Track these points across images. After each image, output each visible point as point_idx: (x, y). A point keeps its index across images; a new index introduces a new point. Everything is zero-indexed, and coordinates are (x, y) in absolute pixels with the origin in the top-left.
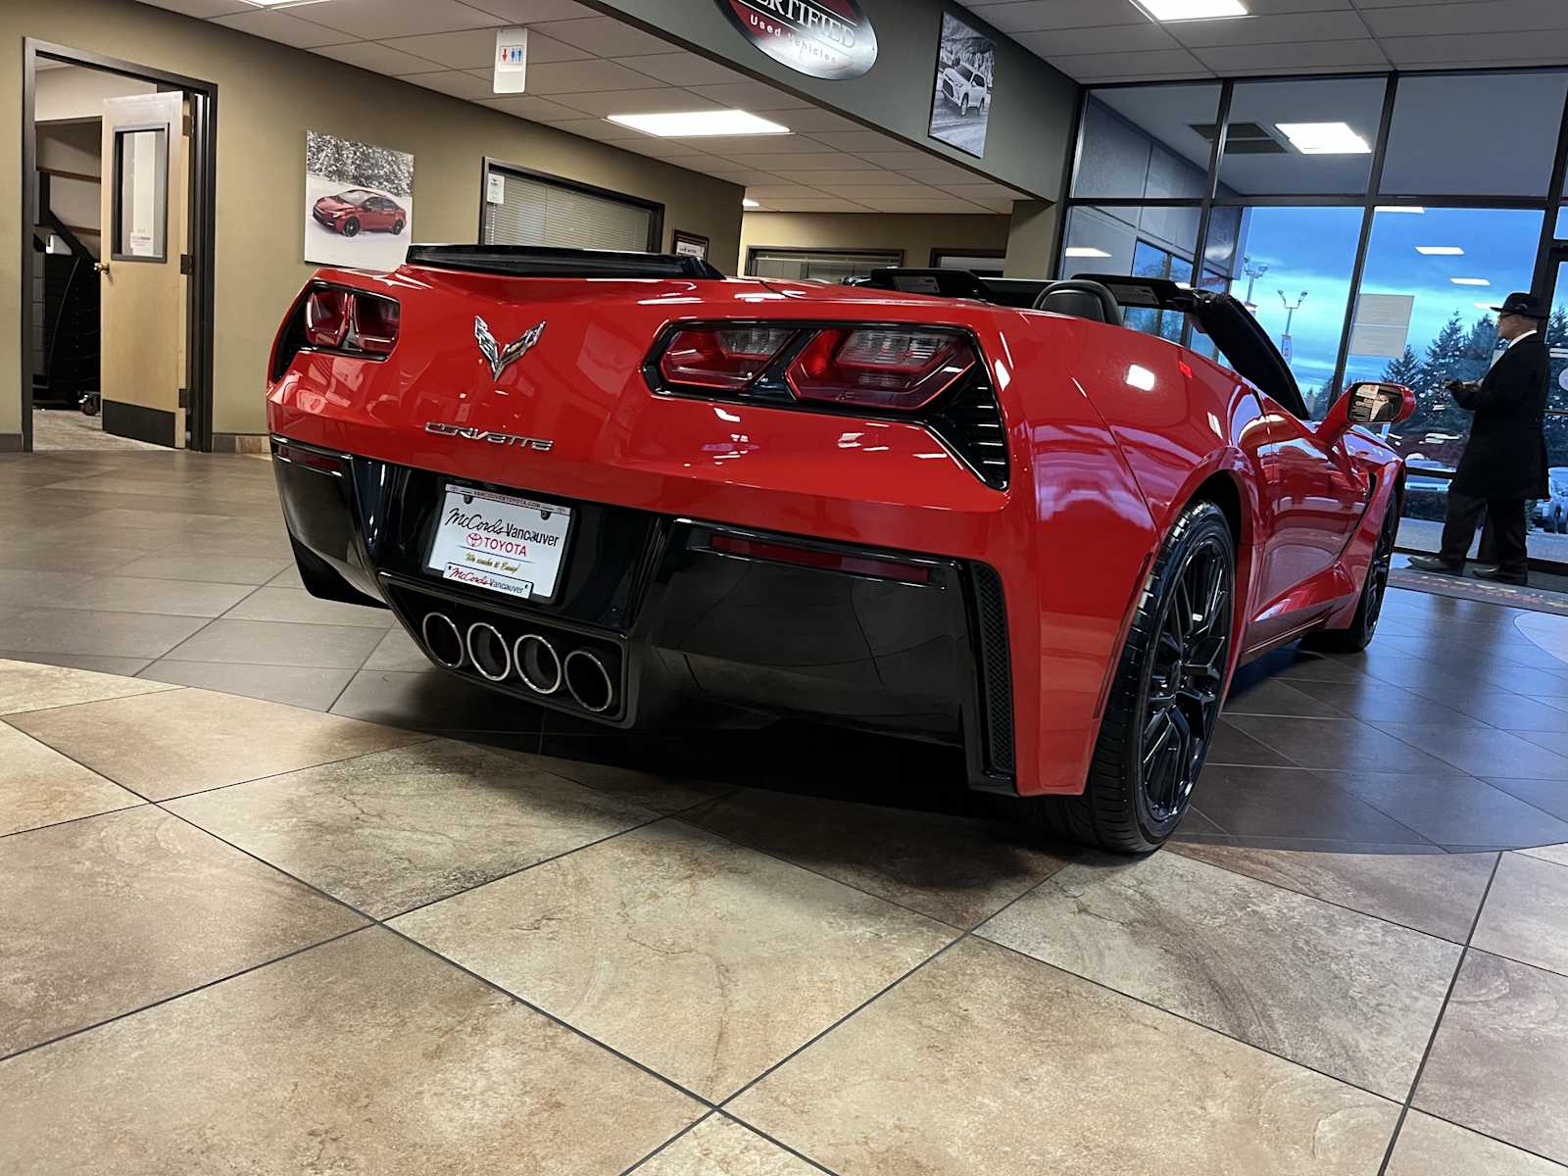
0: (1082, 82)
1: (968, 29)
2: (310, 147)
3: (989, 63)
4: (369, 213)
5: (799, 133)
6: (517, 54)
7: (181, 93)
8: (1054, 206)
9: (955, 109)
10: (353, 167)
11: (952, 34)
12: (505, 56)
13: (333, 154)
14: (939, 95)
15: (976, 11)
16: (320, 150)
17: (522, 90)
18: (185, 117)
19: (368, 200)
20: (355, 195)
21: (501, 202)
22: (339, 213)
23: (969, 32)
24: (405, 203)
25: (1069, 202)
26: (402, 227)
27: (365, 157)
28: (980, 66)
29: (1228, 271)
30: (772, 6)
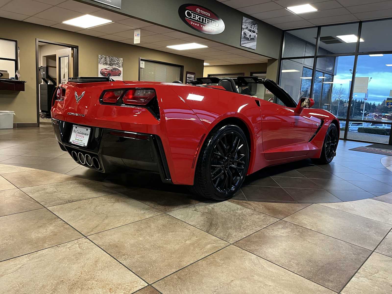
0: (283, 30)
1: (250, 20)
2: (99, 58)
3: (256, 27)
4: (113, 72)
5: (210, 47)
6: (138, 35)
7: (71, 48)
8: (278, 60)
9: (248, 39)
10: (109, 62)
11: (245, 21)
12: (136, 35)
13: (104, 59)
14: (243, 36)
15: (252, 15)
16: (101, 59)
17: (139, 42)
18: (72, 53)
19: (112, 69)
20: (110, 68)
21: (144, 67)
22: (106, 72)
23: (251, 20)
24: (121, 69)
25: (281, 59)
26: (120, 74)
27: (112, 60)
28: (254, 28)
29: (332, 73)
30: (196, 19)
